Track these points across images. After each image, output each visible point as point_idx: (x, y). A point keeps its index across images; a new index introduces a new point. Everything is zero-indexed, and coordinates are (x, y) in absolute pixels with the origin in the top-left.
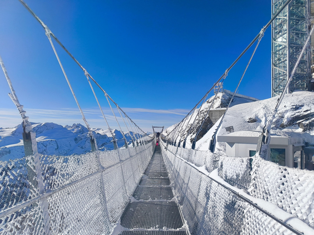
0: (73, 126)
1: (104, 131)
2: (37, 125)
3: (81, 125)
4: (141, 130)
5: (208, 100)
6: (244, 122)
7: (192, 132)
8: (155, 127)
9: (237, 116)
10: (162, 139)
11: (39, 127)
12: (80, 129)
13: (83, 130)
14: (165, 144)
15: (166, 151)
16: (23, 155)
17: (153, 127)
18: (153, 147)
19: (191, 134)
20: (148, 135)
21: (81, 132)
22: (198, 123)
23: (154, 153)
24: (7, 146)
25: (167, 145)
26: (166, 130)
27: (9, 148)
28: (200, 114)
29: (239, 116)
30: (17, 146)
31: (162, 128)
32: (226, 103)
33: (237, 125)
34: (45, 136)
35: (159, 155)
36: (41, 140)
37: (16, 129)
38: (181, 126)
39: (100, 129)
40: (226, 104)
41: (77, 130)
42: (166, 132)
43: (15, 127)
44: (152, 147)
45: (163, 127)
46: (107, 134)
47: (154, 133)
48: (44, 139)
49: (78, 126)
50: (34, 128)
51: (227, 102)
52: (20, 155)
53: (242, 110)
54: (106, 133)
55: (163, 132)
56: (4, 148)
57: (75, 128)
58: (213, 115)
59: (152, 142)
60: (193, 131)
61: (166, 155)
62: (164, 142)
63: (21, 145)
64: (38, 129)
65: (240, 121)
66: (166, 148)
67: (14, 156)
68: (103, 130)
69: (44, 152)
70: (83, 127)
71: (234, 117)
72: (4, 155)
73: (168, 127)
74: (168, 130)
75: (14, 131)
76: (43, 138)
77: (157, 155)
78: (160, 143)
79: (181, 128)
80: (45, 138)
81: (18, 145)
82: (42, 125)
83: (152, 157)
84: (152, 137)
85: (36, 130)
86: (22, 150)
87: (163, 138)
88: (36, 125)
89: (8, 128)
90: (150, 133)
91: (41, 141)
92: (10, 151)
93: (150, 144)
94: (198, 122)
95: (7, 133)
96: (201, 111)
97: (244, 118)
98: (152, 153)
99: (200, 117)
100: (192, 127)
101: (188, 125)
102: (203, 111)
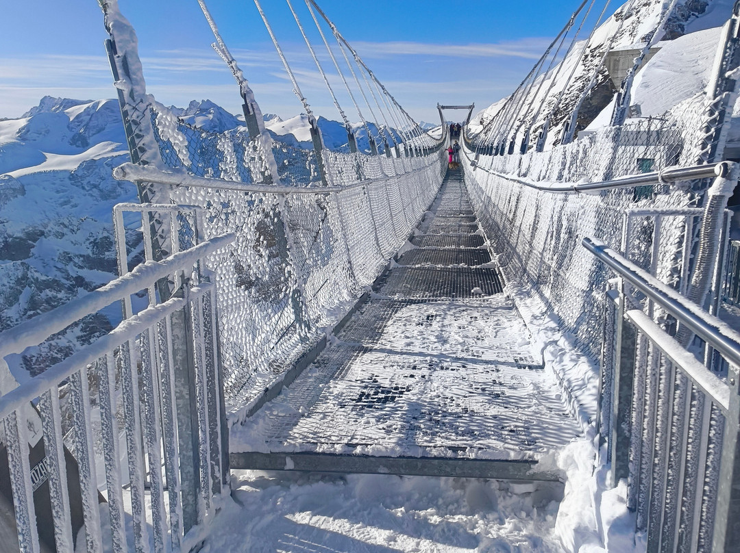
0: (190, 108)
1: (285, 123)
2: (86, 106)
3: (214, 105)
4: (407, 115)
5: (619, 11)
6: (698, 87)
7: (561, 119)
8: (448, 107)
9: (683, 69)
10: (467, 144)
11: (92, 112)
12: (211, 116)
13: (221, 123)
14: (472, 156)
15: (474, 170)
16: (61, 198)
17: (441, 108)
18: (442, 166)
19: (556, 125)
20: (426, 131)
21: (215, 127)
22: (581, 90)
23: (445, 180)
24: (15, 174)
25: (477, 158)
26: (480, 116)
27: (20, 178)
28: (589, 58)
29: (688, 69)
30: (41, 173)
31: (468, 111)
32: (680, 17)
33: (677, 96)
34: (113, 140)
35: (457, 184)
36: (105, 153)
37: (29, 121)
38: (527, 102)
39: (272, 117)
40: (678, 20)
41: (204, 121)
42: (481, 123)
43: (24, 116)
44: (438, 165)
45: (471, 107)
46: (294, 132)
47: (443, 125)
48: (113, 150)
49: (205, 108)
50: (78, 117)
51: (683, 15)
52: (53, 200)
53: (699, 50)
54: (291, 127)
55: (472, 122)
56: (7, 178)
57: (198, 115)
58: (620, 67)
59: (438, 152)
60: (564, 117)
61: (473, 180)
62: (470, 151)
63: (49, 169)
64: (90, 119)
65: (689, 86)
66: (473, 164)
67: (36, 203)
68: (281, 120)
69: (119, 189)
70: (220, 111)
71: (673, 73)
72: (9, 200)
73: (487, 107)
74: (485, 116)
75: (23, 128)
76: (110, 148)
77: (452, 185)
78: (462, 155)
79: (525, 108)
80: (113, 146)
81: (42, 170)
82: (100, 106)
83: (441, 187)
84: (439, 138)
85: (84, 123)
86: (54, 184)
87: (470, 142)
88: (81, 109)
89: (6, 119)
90: (430, 125)
91: (105, 156)
92: (23, 186)
93: (435, 156)
94: (583, 87)
95: (5, 134)
96: (595, 49)
97: (700, 75)
98: (441, 180)
99: (589, 70)
100: (562, 102)
101: (550, 98)
102: (599, 46)
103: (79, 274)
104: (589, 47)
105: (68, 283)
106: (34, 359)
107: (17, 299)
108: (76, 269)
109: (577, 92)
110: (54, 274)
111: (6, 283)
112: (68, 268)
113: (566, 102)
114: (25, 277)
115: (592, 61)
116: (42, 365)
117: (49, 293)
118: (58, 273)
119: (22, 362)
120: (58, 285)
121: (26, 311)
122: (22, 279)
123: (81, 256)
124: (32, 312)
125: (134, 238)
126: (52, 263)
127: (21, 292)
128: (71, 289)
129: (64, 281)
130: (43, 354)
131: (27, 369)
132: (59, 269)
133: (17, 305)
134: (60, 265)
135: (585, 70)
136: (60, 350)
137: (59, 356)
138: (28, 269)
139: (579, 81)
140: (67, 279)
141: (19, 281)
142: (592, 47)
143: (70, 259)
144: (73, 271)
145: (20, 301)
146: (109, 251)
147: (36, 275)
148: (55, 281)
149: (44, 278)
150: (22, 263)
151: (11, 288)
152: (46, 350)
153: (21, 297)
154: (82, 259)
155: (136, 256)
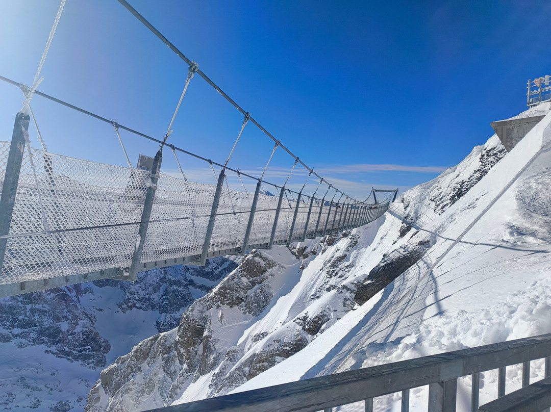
8: (380, 191)
17: (375, 191)
26: (402, 197)
28: (485, 157)
42: (403, 201)
45: (395, 191)
55: (396, 201)
73: (407, 191)
74: (405, 196)
96: (490, 150)
99: (485, 165)
100: (464, 187)
101: (455, 185)
102: (493, 149)
103: (191, 278)
104: (485, 150)
105: (185, 283)
106: (162, 323)
107: (159, 289)
108: (190, 275)
109: (476, 180)
110: (179, 277)
111: (155, 280)
112: (186, 274)
113: (467, 187)
114: (164, 278)
115: (487, 159)
116: (165, 327)
117: (175, 287)
118: (181, 277)
119: (155, 324)
120: (180, 284)
121: (162, 296)
122: (163, 279)
123: (193, 269)
124: (165, 297)
125: (221, 261)
126: (179, 271)
127: (161, 286)
128: (186, 286)
129: (183, 281)
130: (167, 321)
131: (157, 329)
132: (182, 275)
133: (158, 292)
134: (183, 273)
135: (482, 165)
136: (175, 320)
137: (174, 323)
138: (166, 273)
139: (478, 173)
140: (185, 281)
141: (161, 280)
142: (487, 150)
143: (188, 270)
144: (188, 276)
145: (160, 290)
146: (207, 267)
147: (170, 277)
148: (179, 281)
149: (174, 279)
150: (164, 270)
151: (157, 283)
152: (169, 319)
153: (161, 288)
154: (194, 270)
155: (221, 271)
